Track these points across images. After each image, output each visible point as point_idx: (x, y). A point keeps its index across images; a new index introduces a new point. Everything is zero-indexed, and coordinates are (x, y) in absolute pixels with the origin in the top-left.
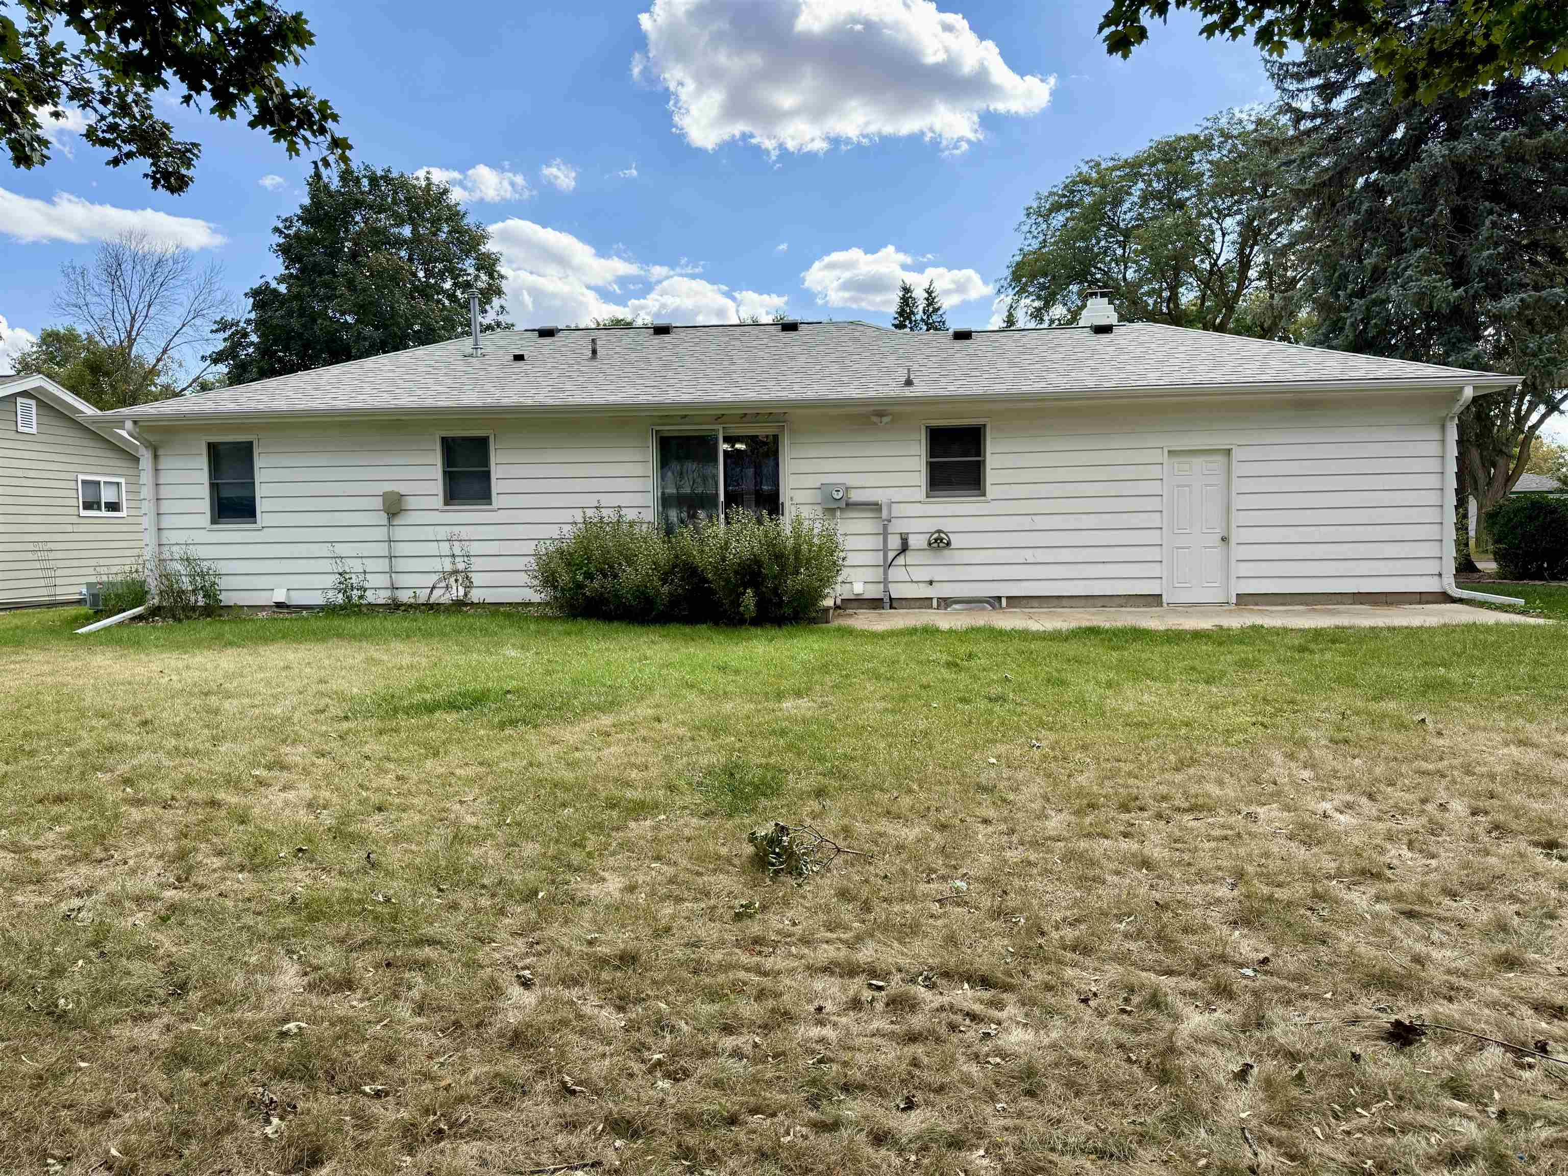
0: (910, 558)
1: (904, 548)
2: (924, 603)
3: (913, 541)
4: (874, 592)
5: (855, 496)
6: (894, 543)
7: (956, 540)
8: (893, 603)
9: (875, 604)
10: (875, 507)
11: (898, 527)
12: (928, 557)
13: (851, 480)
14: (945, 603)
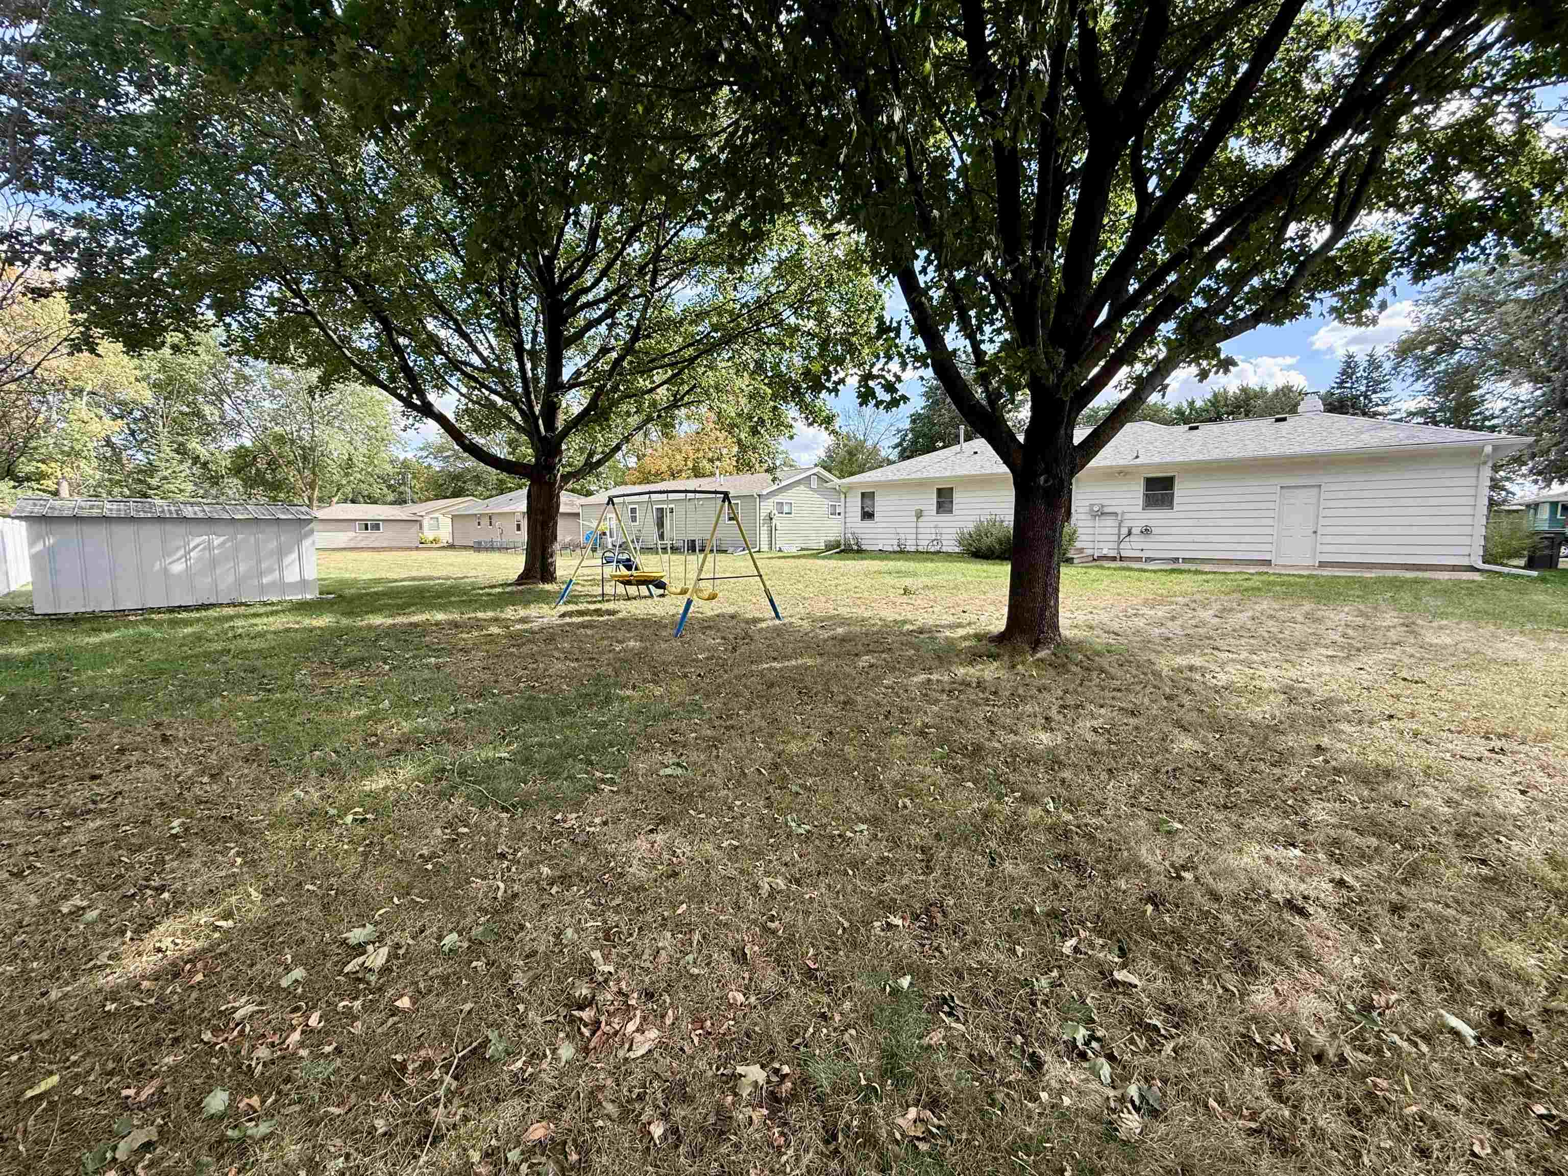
0: (1132, 538)
1: (1129, 534)
2: (1139, 559)
3: (1134, 531)
4: (1113, 553)
5: (1106, 510)
6: (1124, 531)
7: (1155, 531)
8: (1121, 559)
9: (1114, 559)
10: (1116, 514)
11: (1128, 524)
12: (1142, 538)
13: (1106, 502)
14: (1149, 560)
